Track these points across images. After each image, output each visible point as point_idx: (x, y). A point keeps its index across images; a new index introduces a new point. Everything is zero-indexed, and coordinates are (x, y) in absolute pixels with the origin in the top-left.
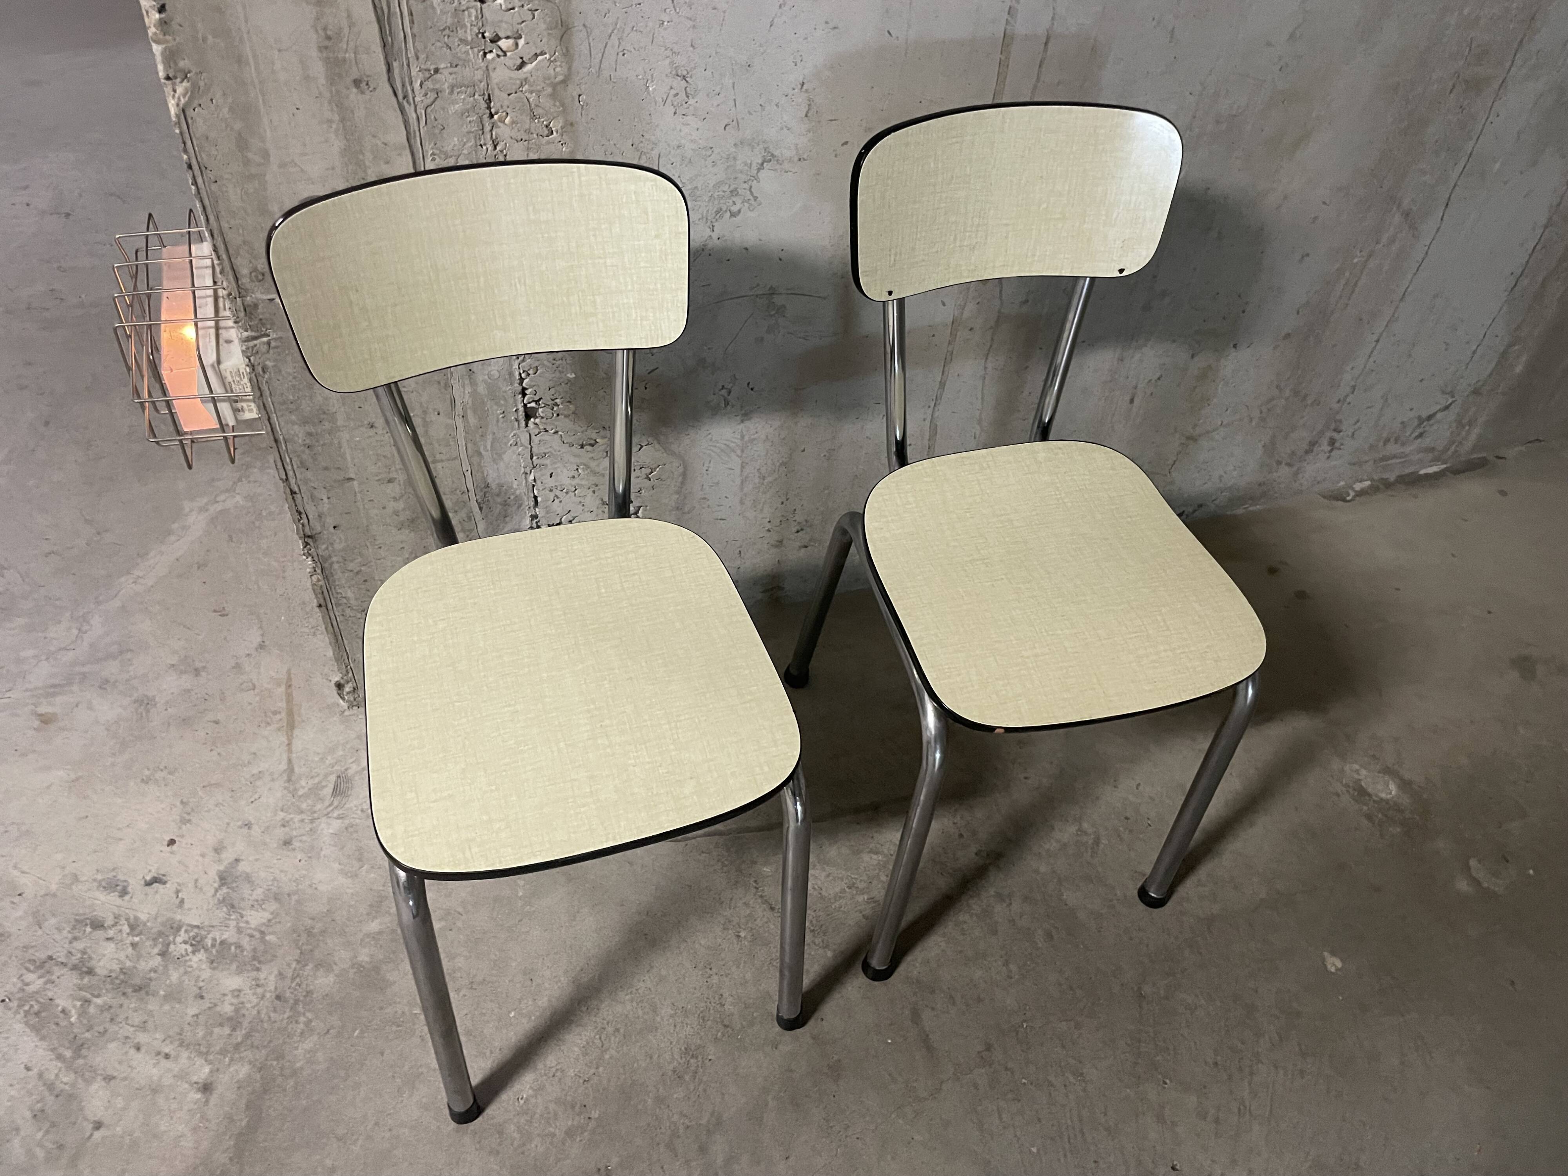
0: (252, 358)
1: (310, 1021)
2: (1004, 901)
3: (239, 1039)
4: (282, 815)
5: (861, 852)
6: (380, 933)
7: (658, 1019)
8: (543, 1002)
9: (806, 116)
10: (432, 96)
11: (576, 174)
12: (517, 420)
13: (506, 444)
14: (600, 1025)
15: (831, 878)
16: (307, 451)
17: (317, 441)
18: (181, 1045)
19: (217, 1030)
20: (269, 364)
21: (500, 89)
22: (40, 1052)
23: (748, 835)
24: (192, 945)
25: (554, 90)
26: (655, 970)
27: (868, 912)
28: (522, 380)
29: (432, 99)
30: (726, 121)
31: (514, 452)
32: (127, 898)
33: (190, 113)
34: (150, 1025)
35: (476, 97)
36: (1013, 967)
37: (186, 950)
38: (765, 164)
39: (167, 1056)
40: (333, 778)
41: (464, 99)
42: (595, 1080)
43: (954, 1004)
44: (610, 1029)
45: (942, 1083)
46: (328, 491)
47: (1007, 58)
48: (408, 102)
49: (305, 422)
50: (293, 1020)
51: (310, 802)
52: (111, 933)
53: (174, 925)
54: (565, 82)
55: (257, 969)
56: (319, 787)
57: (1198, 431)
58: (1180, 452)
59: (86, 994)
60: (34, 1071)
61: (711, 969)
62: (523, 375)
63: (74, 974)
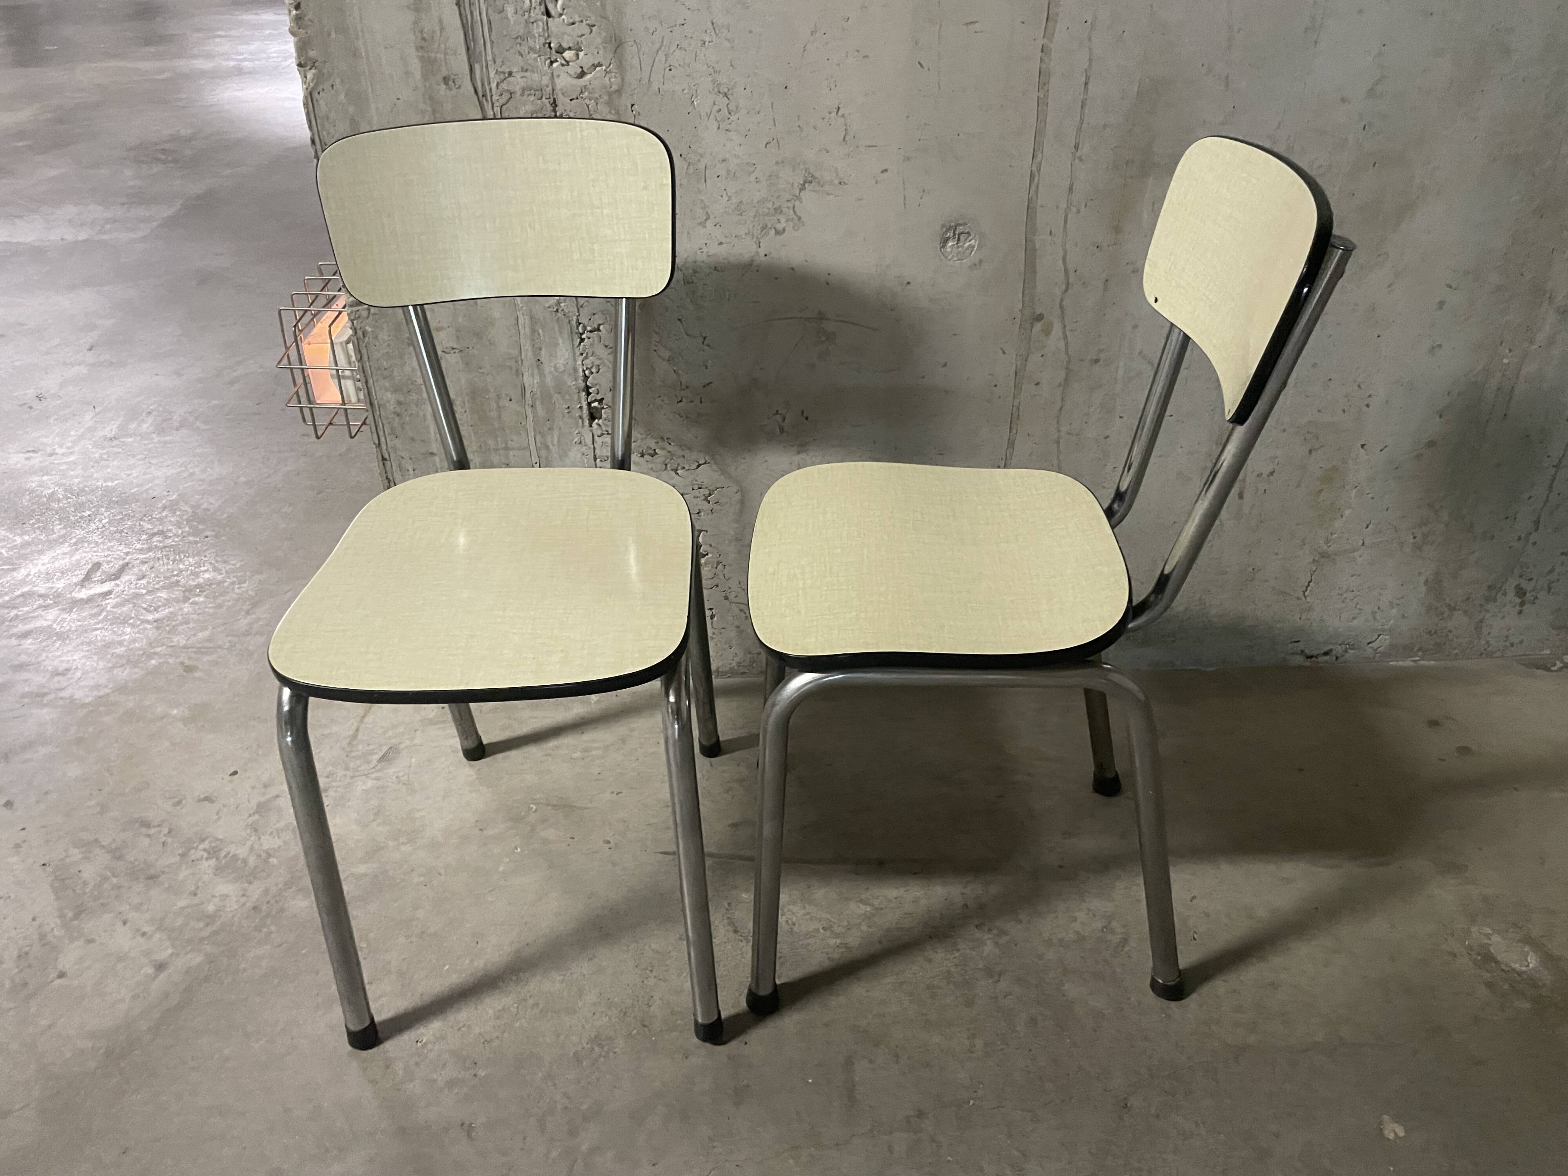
0: (355, 322)
1: (271, 933)
2: (992, 977)
3: (207, 935)
4: (330, 768)
5: (850, 899)
7: (580, 1004)
8: (480, 963)
9: (844, 140)
10: (506, 96)
11: (578, 129)
12: (581, 417)
13: (572, 441)
14: (523, 996)
16: (397, 419)
17: (406, 410)
18: (159, 928)
19: (193, 923)
20: (369, 329)
21: (563, 94)
22: (50, 908)
23: (738, 862)
24: (209, 853)
25: (610, 98)
26: (596, 960)
27: (836, 956)
28: (586, 378)
29: (506, 99)
30: (767, 140)
31: (578, 450)
32: (178, 808)
33: (315, 95)
34: (145, 907)
35: (544, 99)
36: (979, 1043)
37: (202, 856)
38: (806, 185)
39: (144, 934)
40: (385, 749)
41: (533, 101)
42: (496, 1043)
43: (897, 1062)
44: (531, 1002)
45: (853, 1136)
46: (414, 463)
47: (1046, 96)
48: (487, 100)
49: (396, 390)
50: (258, 929)
51: (358, 762)
52: (152, 831)
53: (203, 836)
54: (619, 91)
55: (250, 883)
56: (371, 753)
57: (1333, 548)
58: (1314, 572)
59: (109, 874)
60: (38, 922)
61: (651, 971)
62: (587, 372)
63: (108, 856)
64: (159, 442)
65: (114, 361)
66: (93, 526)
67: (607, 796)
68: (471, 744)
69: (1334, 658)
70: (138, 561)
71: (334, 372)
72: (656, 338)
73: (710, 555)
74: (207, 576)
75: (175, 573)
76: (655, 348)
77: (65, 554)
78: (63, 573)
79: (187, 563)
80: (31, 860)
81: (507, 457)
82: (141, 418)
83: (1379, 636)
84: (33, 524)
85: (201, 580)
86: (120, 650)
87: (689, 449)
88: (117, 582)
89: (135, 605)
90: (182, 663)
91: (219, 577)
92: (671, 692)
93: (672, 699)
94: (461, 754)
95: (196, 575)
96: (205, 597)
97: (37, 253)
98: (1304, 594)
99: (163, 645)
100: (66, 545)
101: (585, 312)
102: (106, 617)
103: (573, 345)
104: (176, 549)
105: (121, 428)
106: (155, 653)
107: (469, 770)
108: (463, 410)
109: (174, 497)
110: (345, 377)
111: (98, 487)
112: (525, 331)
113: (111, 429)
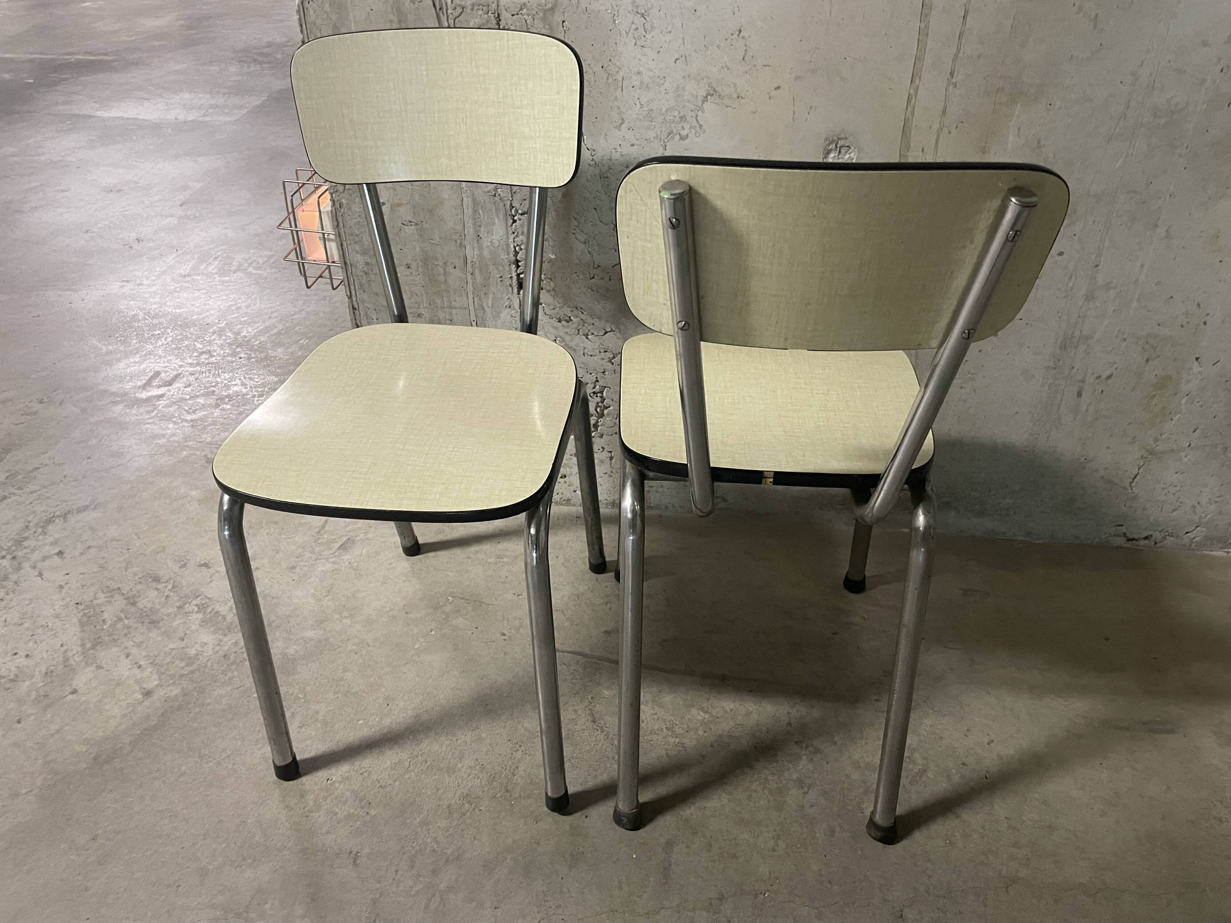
0: (334, 195)
1: (233, 677)
2: (802, 788)
3: (186, 673)
4: (300, 550)
5: (693, 706)
6: (312, 639)
7: (460, 766)
8: (387, 722)
9: (743, 59)
10: (459, 10)
12: (511, 286)
13: (502, 305)
14: (416, 753)
15: (656, 717)
16: (365, 277)
17: (372, 270)
18: (152, 663)
19: (177, 662)
20: (343, 201)
21: (506, 10)
22: (75, 638)
23: (605, 663)
24: (199, 608)
25: (544, 15)
27: (673, 753)
28: (516, 253)
29: (459, 13)
30: (676, 56)
31: (508, 313)
32: (183, 569)
34: (144, 645)
35: (490, 14)
36: (781, 844)
38: (709, 97)
39: (140, 667)
40: (345, 539)
41: (481, 15)
42: (388, 789)
43: (709, 850)
44: (421, 759)
45: (662, 908)
46: (376, 312)
47: (927, 27)
48: (443, 12)
49: (365, 253)
50: (224, 673)
51: (322, 548)
52: (160, 586)
53: (197, 594)
54: (552, 9)
55: (225, 635)
56: (334, 541)
57: (1160, 448)
58: (1142, 466)
59: (123, 616)
60: (65, 647)
61: (520, 746)
62: (517, 248)
63: (125, 602)
64: (219, 281)
65: (198, 215)
66: (160, 343)
67: (509, 596)
68: (409, 543)
69: (1153, 543)
70: (188, 373)
71: (321, 235)
72: (575, 223)
74: (236, 388)
75: (213, 384)
76: (574, 231)
77: (136, 362)
78: (132, 378)
79: (222, 377)
80: (68, 599)
81: (451, 313)
82: (209, 261)
83: (1197, 527)
84: (117, 337)
85: (231, 392)
86: (162, 441)
87: (598, 318)
88: (170, 388)
89: (179, 407)
90: (206, 456)
91: (245, 391)
92: (533, 526)
93: (533, 531)
94: (401, 550)
95: (227, 387)
96: (232, 405)
97: (155, 128)
98: (1131, 486)
99: (195, 440)
100: (138, 356)
101: (517, 197)
102: (157, 414)
103: (507, 225)
104: (217, 366)
105: (194, 268)
106: (187, 446)
107: (405, 563)
108: (417, 274)
109: (223, 325)
110: (329, 240)
111: (169, 313)
112: (469, 211)
113: (185, 269)
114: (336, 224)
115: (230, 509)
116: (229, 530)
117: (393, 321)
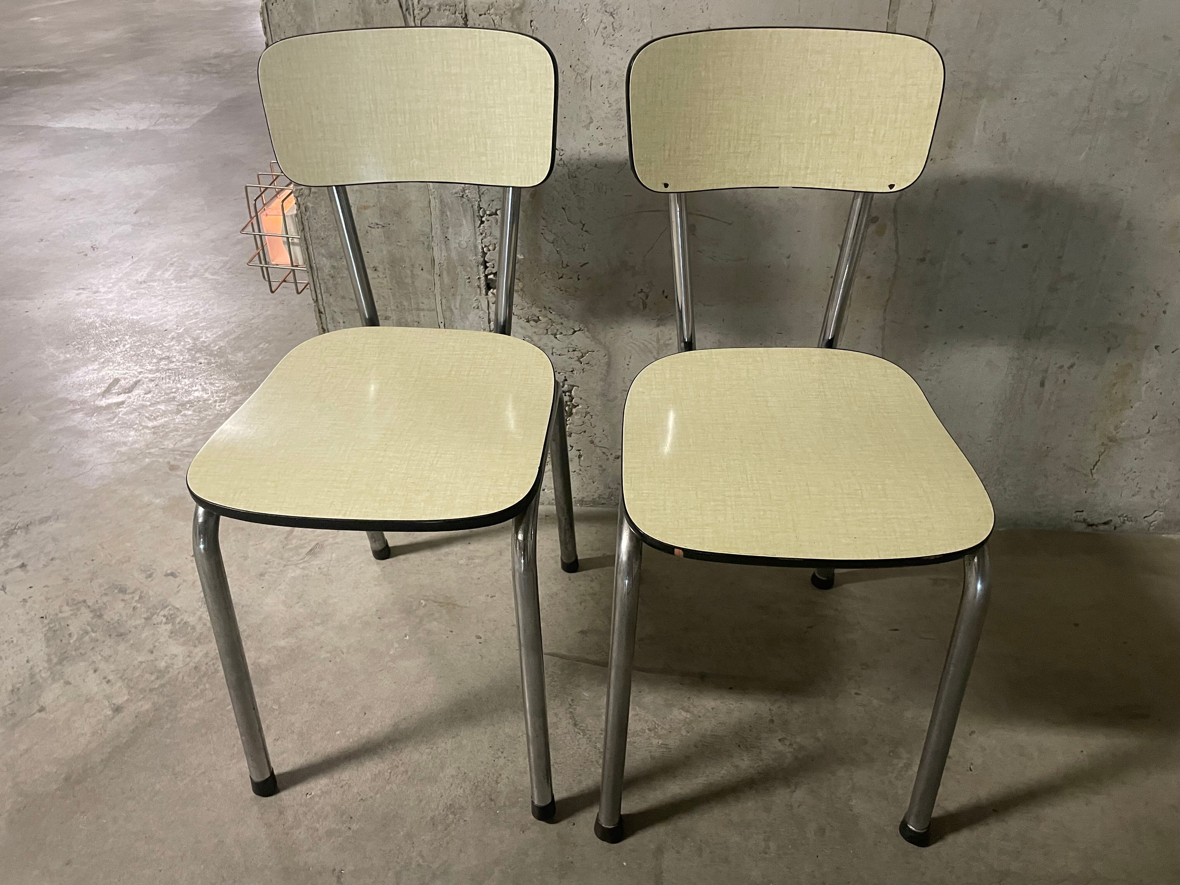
0: (299, 198)
1: (206, 689)
3: (156, 686)
4: (269, 557)
5: (674, 706)
6: (284, 648)
7: (441, 775)
8: (365, 732)
13: (471, 305)
14: (395, 763)
15: (637, 717)
16: (331, 280)
17: (338, 273)
18: (121, 678)
19: (147, 676)
20: (310, 205)
21: (473, 10)
22: (42, 653)
23: (583, 664)
24: (167, 619)
25: (512, 14)
26: (459, 738)
27: (657, 754)
28: (484, 254)
29: (426, 12)
31: (476, 314)
32: (150, 579)
34: (112, 659)
35: (457, 13)
36: (772, 845)
37: (162, 620)
39: (108, 682)
40: (313, 544)
41: (448, 16)
42: (370, 802)
43: (700, 856)
44: (402, 769)
46: (344, 316)
48: (409, 13)
49: (331, 256)
50: (196, 685)
51: (291, 554)
52: (127, 597)
53: (165, 604)
54: (520, 9)
55: (195, 646)
56: (302, 547)
57: (1120, 435)
58: (1102, 453)
59: (89, 629)
60: (31, 663)
61: (502, 752)
62: (485, 249)
63: (91, 615)
64: (176, 287)
65: (152, 222)
66: (118, 350)
67: (482, 598)
68: (379, 546)
69: (1113, 528)
70: (147, 379)
71: (285, 239)
72: (543, 222)
73: (580, 407)
74: (196, 394)
75: (174, 390)
76: (542, 232)
77: (95, 370)
78: (91, 385)
79: (183, 383)
80: (33, 613)
81: (418, 316)
82: (165, 268)
83: (1155, 511)
84: (75, 345)
85: (192, 397)
86: (123, 449)
87: (566, 317)
88: (129, 394)
89: (140, 414)
90: (169, 463)
91: (206, 396)
94: (371, 554)
95: (188, 392)
96: (194, 411)
97: (107, 137)
98: (1091, 472)
99: (157, 447)
100: (96, 363)
101: (485, 198)
102: (117, 421)
103: (475, 227)
104: (177, 372)
105: (150, 275)
106: (150, 453)
107: (376, 567)
108: (384, 276)
109: (181, 331)
110: (293, 244)
111: (126, 319)
112: (436, 212)
113: (141, 275)
114: (301, 227)
115: (205, 521)
116: (204, 543)
117: (365, 324)
